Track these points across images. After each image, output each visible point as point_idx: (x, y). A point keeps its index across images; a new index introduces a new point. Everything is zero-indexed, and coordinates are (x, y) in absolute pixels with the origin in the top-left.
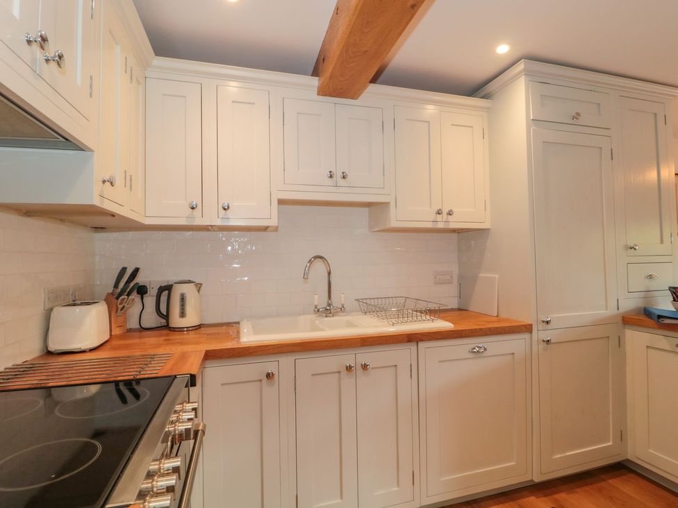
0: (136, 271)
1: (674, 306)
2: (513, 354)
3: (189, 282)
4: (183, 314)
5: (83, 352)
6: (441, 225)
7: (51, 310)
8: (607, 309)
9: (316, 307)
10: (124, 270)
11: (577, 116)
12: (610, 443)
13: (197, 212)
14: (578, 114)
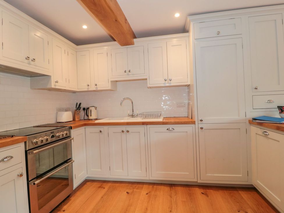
0: (80, 104)
1: (280, 115)
2: (187, 132)
3: (93, 106)
4: (91, 116)
5: (63, 122)
6: (167, 85)
7: (57, 113)
8: (239, 116)
9: (129, 114)
10: (77, 103)
11: (219, 33)
12: (241, 176)
13: (89, 87)
14: (219, 32)
